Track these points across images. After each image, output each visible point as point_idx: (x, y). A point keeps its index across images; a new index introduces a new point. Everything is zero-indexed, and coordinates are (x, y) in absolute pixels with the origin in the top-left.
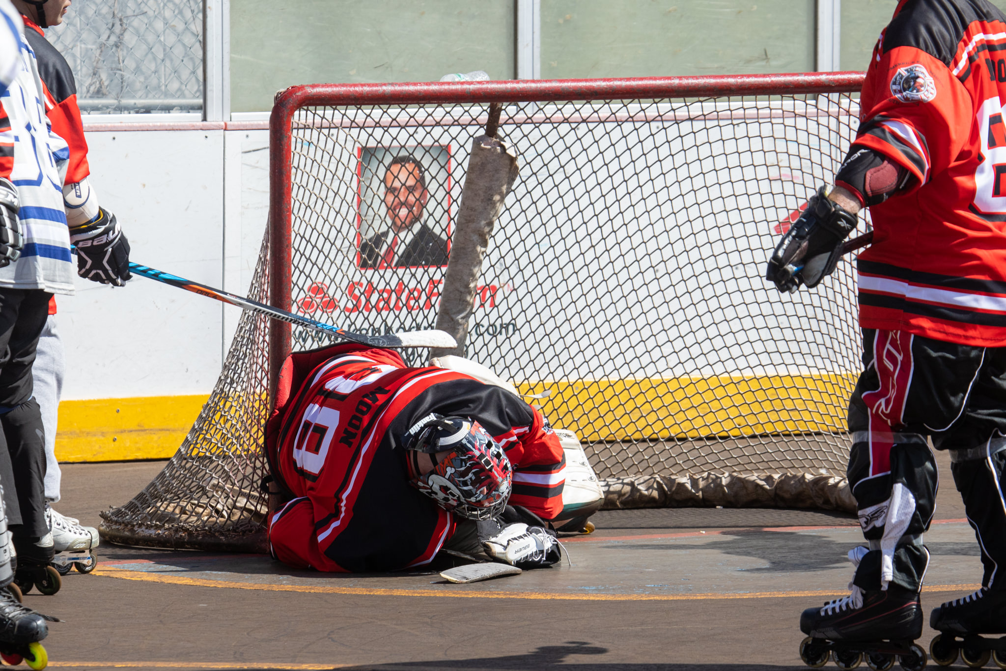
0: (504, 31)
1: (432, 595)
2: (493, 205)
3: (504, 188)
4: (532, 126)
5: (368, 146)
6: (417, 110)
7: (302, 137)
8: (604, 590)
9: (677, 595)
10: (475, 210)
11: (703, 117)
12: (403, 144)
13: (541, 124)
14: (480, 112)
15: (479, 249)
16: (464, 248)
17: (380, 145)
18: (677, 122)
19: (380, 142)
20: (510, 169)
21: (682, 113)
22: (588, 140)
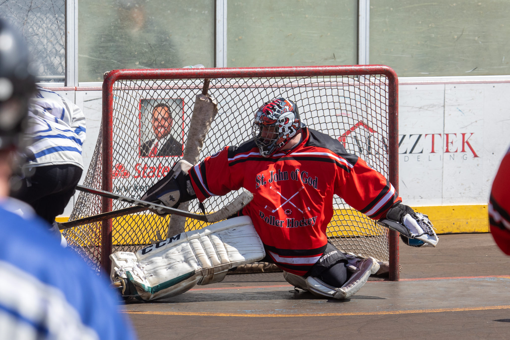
0: (210, 43)
1: (172, 314)
2: (206, 127)
3: (211, 119)
4: (224, 89)
5: (147, 98)
6: (170, 81)
7: (116, 94)
8: (255, 312)
9: (290, 314)
10: (197, 130)
11: (305, 86)
12: (163, 98)
13: (228, 88)
14: (199, 82)
15: (199, 148)
16: (191, 148)
17: (152, 98)
18: (293, 88)
19: (152, 97)
20: (214, 110)
21: (295, 84)
22: (250, 97)
